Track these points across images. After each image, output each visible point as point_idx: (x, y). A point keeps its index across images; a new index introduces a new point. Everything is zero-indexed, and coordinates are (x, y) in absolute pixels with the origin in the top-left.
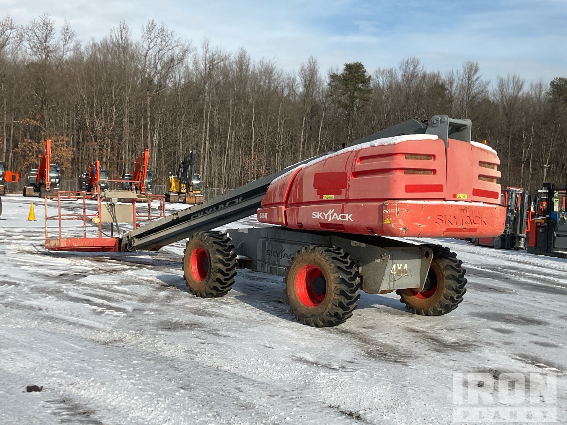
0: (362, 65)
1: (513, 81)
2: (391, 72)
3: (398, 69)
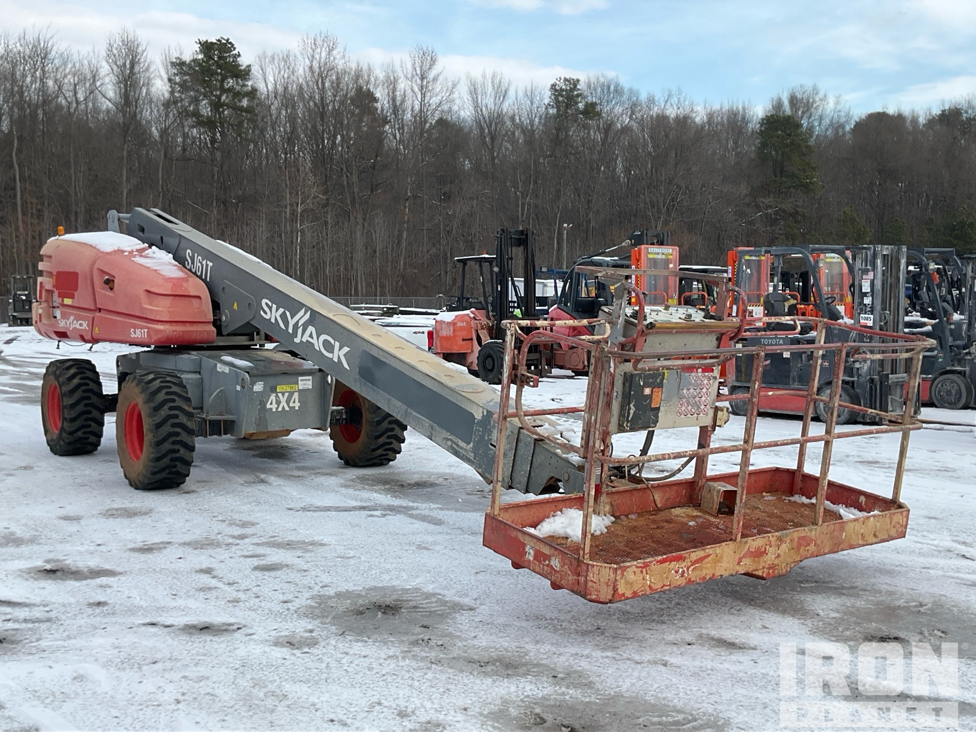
0: (230, 43)
1: (493, 82)
2: (286, 59)
3: (298, 54)
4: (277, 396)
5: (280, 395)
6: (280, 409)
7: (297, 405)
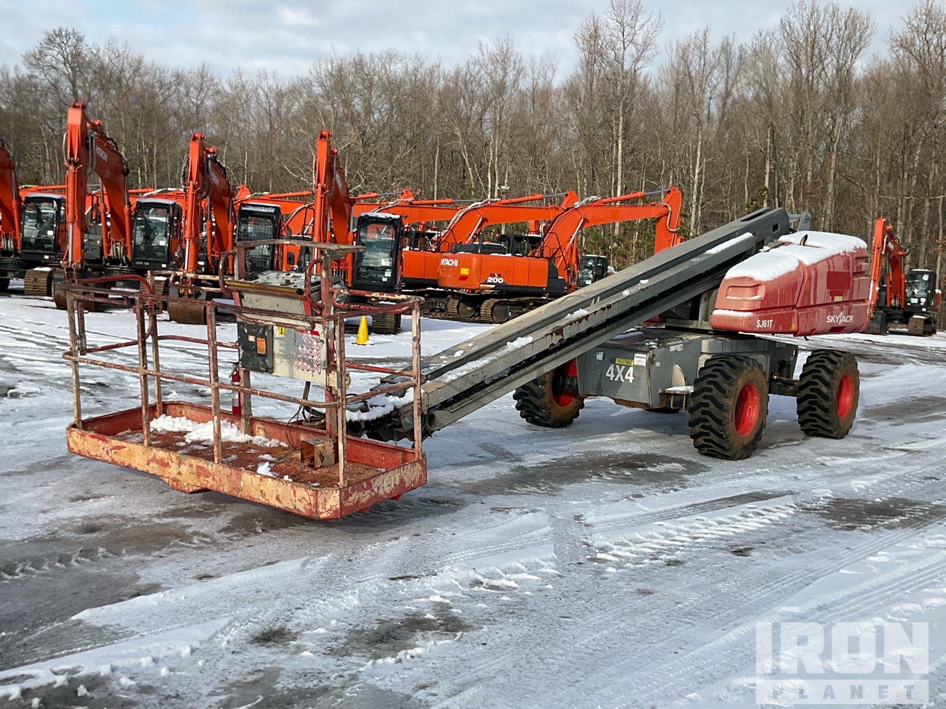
4: (615, 367)
5: (618, 367)
6: (616, 379)
7: (631, 379)
